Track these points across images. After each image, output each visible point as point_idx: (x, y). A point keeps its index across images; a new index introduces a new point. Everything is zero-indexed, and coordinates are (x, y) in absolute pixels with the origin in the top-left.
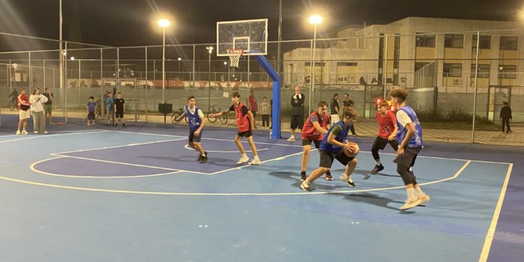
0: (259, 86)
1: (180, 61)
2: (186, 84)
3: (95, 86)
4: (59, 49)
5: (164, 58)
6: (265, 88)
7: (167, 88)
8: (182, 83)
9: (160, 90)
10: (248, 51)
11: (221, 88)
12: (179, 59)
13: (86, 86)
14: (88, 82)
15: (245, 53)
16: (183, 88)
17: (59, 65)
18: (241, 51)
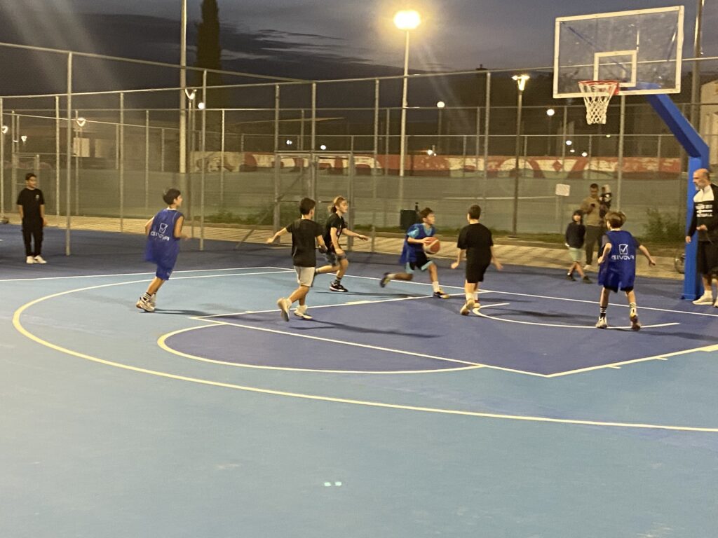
0: (635, 168)
1: (442, 110)
2: (455, 164)
3: (250, 167)
4: (179, 86)
5: (405, 104)
6: (651, 172)
7: (410, 172)
8: (446, 163)
9: (394, 178)
10: (633, 84)
11: (538, 173)
12: (441, 105)
13: (230, 169)
14: (235, 160)
15: (624, 89)
16: (446, 173)
17: (178, 121)
18: (614, 86)
